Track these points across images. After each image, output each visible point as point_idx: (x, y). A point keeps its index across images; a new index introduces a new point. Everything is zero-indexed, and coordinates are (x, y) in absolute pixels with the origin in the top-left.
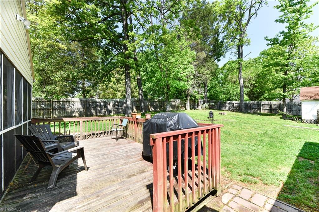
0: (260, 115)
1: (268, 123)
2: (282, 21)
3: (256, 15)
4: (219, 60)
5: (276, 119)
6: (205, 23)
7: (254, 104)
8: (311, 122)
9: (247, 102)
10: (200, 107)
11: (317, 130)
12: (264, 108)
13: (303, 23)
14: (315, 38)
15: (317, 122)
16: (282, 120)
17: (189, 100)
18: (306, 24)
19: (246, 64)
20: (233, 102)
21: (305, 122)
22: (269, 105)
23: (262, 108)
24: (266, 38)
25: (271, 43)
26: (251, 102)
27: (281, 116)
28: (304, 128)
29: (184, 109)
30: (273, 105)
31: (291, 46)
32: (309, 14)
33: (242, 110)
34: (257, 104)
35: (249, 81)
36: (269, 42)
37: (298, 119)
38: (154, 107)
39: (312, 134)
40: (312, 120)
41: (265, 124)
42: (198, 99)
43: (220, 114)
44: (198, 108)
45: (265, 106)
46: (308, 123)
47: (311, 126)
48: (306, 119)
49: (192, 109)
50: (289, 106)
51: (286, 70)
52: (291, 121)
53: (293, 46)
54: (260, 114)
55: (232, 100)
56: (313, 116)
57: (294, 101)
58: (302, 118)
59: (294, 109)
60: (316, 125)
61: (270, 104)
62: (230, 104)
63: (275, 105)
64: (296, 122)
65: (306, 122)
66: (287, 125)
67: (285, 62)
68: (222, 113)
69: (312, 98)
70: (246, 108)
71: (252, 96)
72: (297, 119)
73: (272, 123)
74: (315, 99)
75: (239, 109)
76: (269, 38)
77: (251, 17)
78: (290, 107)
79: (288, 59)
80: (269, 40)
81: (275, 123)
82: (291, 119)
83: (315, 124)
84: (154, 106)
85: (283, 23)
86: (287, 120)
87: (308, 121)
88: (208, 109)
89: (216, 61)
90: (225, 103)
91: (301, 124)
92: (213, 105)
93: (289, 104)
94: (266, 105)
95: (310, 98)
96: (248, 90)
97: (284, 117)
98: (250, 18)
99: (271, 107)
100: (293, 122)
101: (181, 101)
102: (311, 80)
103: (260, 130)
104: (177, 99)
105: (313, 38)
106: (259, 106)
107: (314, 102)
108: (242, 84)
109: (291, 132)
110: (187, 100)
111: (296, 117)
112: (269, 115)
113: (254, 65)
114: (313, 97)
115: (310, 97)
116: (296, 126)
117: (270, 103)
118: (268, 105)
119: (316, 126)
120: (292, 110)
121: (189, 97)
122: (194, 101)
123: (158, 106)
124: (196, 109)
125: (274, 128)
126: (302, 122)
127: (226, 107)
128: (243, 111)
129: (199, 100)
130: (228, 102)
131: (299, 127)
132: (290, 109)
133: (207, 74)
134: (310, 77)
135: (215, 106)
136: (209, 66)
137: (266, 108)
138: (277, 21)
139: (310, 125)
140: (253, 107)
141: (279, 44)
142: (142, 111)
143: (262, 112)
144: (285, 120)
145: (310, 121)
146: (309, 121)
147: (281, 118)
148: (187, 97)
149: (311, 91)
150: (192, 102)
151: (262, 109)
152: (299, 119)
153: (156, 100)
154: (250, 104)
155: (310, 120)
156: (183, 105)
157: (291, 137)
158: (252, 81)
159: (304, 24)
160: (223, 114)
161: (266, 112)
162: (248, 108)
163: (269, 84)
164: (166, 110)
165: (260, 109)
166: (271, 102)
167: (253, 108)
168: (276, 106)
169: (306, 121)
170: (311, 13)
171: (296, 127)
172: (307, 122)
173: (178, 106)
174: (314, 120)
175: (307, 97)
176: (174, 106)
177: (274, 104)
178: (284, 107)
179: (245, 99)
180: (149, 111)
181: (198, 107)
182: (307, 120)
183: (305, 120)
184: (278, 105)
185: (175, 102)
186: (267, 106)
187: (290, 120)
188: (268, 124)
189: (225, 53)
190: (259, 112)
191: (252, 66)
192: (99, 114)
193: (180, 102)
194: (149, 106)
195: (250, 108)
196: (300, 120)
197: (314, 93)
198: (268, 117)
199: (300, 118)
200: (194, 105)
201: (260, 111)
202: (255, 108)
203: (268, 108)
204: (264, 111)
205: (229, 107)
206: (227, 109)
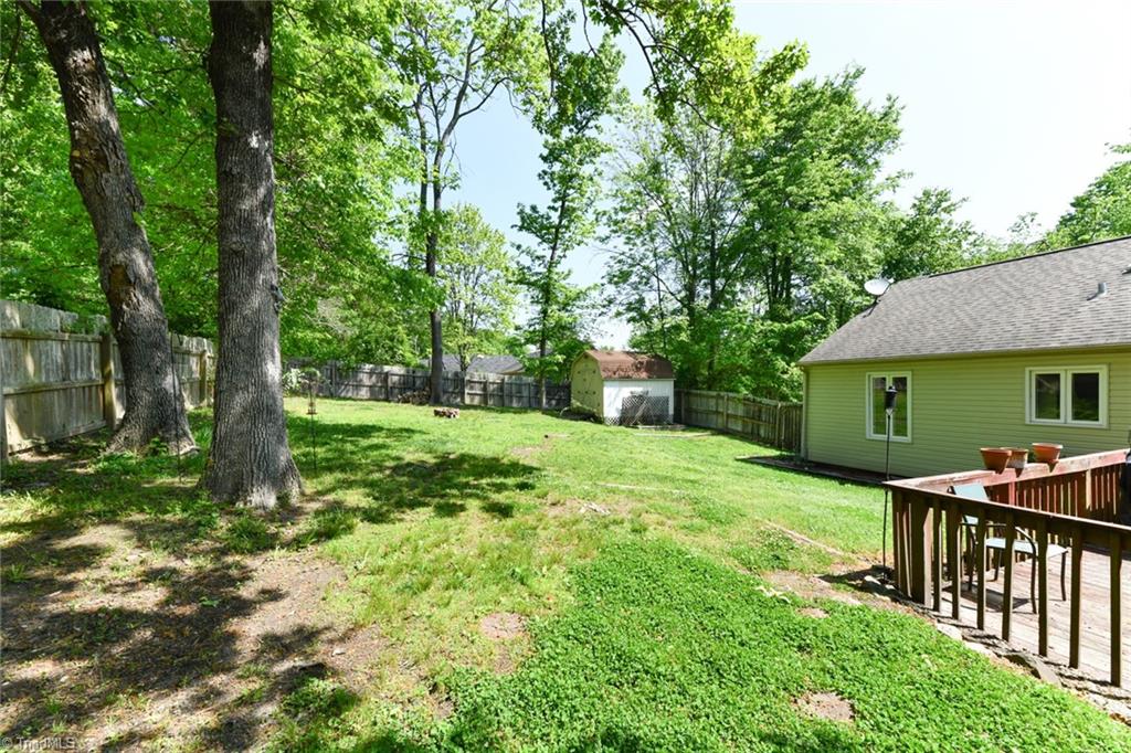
0: (463, 409)
12: (471, 392)
20: (387, 368)
22: (481, 383)
23: (467, 391)
30: (489, 383)
33: (438, 398)
34: (455, 381)
40: (615, 419)
43: (437, 414)
45: (474, 385)
54: (462, 406)
55: (382, 362)
56: (617, 409)
61: (483, 380)
62: (375, 376)
63: (493, 383)
69: (617, 375)
74: (620, 375)
75: (428, 397)
87: (611, 421)
90: (356, 371)
94: (475, 383)
99: (485, 389)
106: (460, 384)
115: (612, 372)
117: (484, 378)
118: (478, 383)
127: (358, 386)
130: (368, 367)
137: (474, 392)
143: (467, 400)
145: (614, 421)
151: (468, 394)
155: (613, 419)
161: (477, 401)
165: (462, 394)
166: (486, 375)
168: (495, 386)
174: (618, 418)
175: (609, 371)
177: (491, 381)
182: (610, 419)
186: (477, 385)
190: (459, 400)
201: (463, 399)
202: (451, 390)
203: (479, 392)
204: (472, 400)
205: (370, 387)
206: (364, 393)
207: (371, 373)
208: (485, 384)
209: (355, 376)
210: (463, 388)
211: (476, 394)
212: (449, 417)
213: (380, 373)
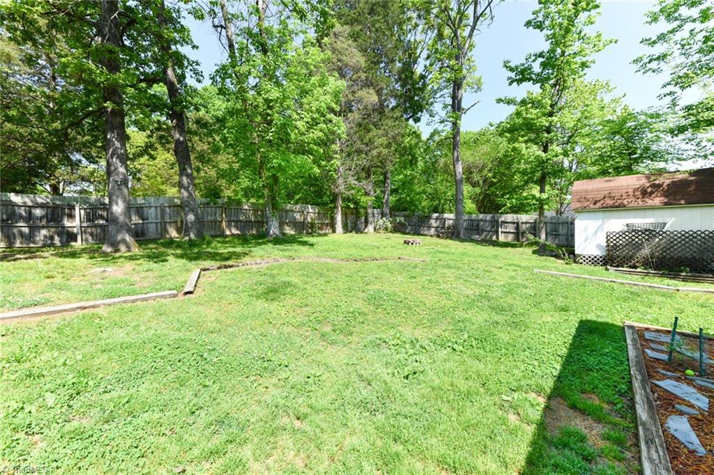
0: (494, 246)
1: (501, 265)
2: (540, 26)
3: (492, 18)
4: (417, 120)
5: (524, 255)
6: (378, 21)
7: (485, 221)
8: (594, 261)
9: (474, 216)
10: (370, 228)
11: (606, 281)
12: (505, 231)
13: (581, 32)
14: (604, 84)
15: (607, 262)
16: (535, 256)
17: (340, 208)
18: (587, 35)
19: (477, 136)
20: (446, 215)
21: (581, 261)
22: (514, 223)
23: (500, 230)
24: (506, 65)
25: (518, 77)
26: (481, 216)
27: (535, 248)
28: (579, 277)
29: (331, 231)
30: (522, 223)
31: (558, 87)
32: (593, 12)
33: (458, 234)
34: (492, 222)
35: (481, 171)
36: (513, 75)
37: (567, 255)
38: (238, 224)
39: (595, 293)
40: (595, 257)
41: (492, 269)
42: (365, 208)
43: (405, 242)
44: (366, 230)
45: (507, 224)
46: (587, 263)
47: (593, 271)
48: (584, 253)
49: (351, 232)
50: (553, 225)
51: (547, 141)
52: (553, 259)
53: (560, 86)
54: (496, 244)
55: (443, 212)
56: (598, 246)
57: (564, 215)
58: (576, 253)
59: (562, 231)
60: (604, 268)
61: (516, 221)
62: (439, 221)
63: (526, 223)
64: (562, 261)
65: (584, 261)
66: (543, 271)
67: (544, 122)
68: (411, 240)
69: (598, 205)
70: (471, 230)
71: (488, 204)
72: (564, 255)
73: (509, 265)
74: (604, 205)
75: (453, 233)
76: (512, 65)
77: (478, 18)
78: (553, 227)
79: (551, 114)
80: (512, 70)
81: (515, 266)
82: (554, 254)
83: (601, 265)
84: (241, 221)
85: (541, 31)
86: (545, 257)
87: (587, 259)
88: (390, 232)
89: (411, 122)
90: (429, 218)
91: (574, 265)
92: (400, 223)
93: (553, 221)
94: (509, 223)
95: (595, 204)
96: (478, 190)
97: (542, 251)
98: (476, 19)
99: (517, 228)
100: (559, 261)
101: (321, 212)
102: (595, 168)
103: (476, 284)
104: (309, 206)
105: (600, 84)
106: (495, 224)
107: (600, 215)
108: (460, 174)
109: (548, 290)
110: (336, 207)
111: (562, 250)
112: (513, 246)
113: (492, 139)
114: (600, 201)
115: (593, 202)
116: (560, 273)
117: (517, 219)
118: (512, 223)
119: (605, 272)
120: (559, 235)
121: (340, 203)
122: (356, 212)
123: (251, 222)
124: (362, 232)
125: (512, 278)
126: (575, 262)
127: (430, 227)
128: (462, 236)
129: (370, 211)
130: (435, 215)
131: (567, 276)
132: (554, 233)
133: (381, 145)
134: (593, 164)
135: (405, 224)
136: (386, 128)
137: (508, 230)
138: (528, 24)
139: (592, 267)
140: (484, 228)
141: (533, 79)
142: (189, 235)
143: (502, 238)
144: (542, 257)
145: (593, 259)
146: (589, 259)
147: (534, 252)
148: (334, 200)
149: (595, 187)
150: (352, 213)
151: (502, 232)
152: (569, 254)
153: (246, 207)
154: (478, 221)
155: (592, 257)
156: (327, 221)
157: (544, 305)
158: (485, 172)
159: (582, 34)
160: (412, 244)
161: (510, 238)
162: (473, 230)
163: (517, 177)
164: (269, 232)
165: (497, 232)
166: (519, 216)
167: (483, 231)
168: (528, 225)
169: (584, 259)
170: (598, 10)
171: (561, 275)
172: (587, 261)
173: (312, 225)
174: (601, 257)
175: (588, 201)
176: (301, 222)
177: (524, 221)
178: (542, 227)
179: (467, 209)
180: (223, 235)
181: (366, 227)
182: (587, 257)
183: (582, 257)
184: (531, 223)
185: (303, 212)
186: (510, 225)
187: (552, 256)
188: (501, 268)
189: (432, 104)
190: (494, 238)
191: (488, 141)
192: (21, 243)
193: (319, 213)
194: (222, 221)
195: (478, 230)
196: (571, 256)
197: (600, 192)
198: (510, 249)
199: (572, 252)
200: (357, 221)
201: (497, 237)
202: (488, 229)
203: (512, 231)
204: (506, 237)
205: (436, 227)
206: (432, 231)
207: (437, 219)
208: (518, 223)
209: (428, 222)
210: (498, 227)
211: (509, 233)
212: (408, 244)
213: (442, 219)
